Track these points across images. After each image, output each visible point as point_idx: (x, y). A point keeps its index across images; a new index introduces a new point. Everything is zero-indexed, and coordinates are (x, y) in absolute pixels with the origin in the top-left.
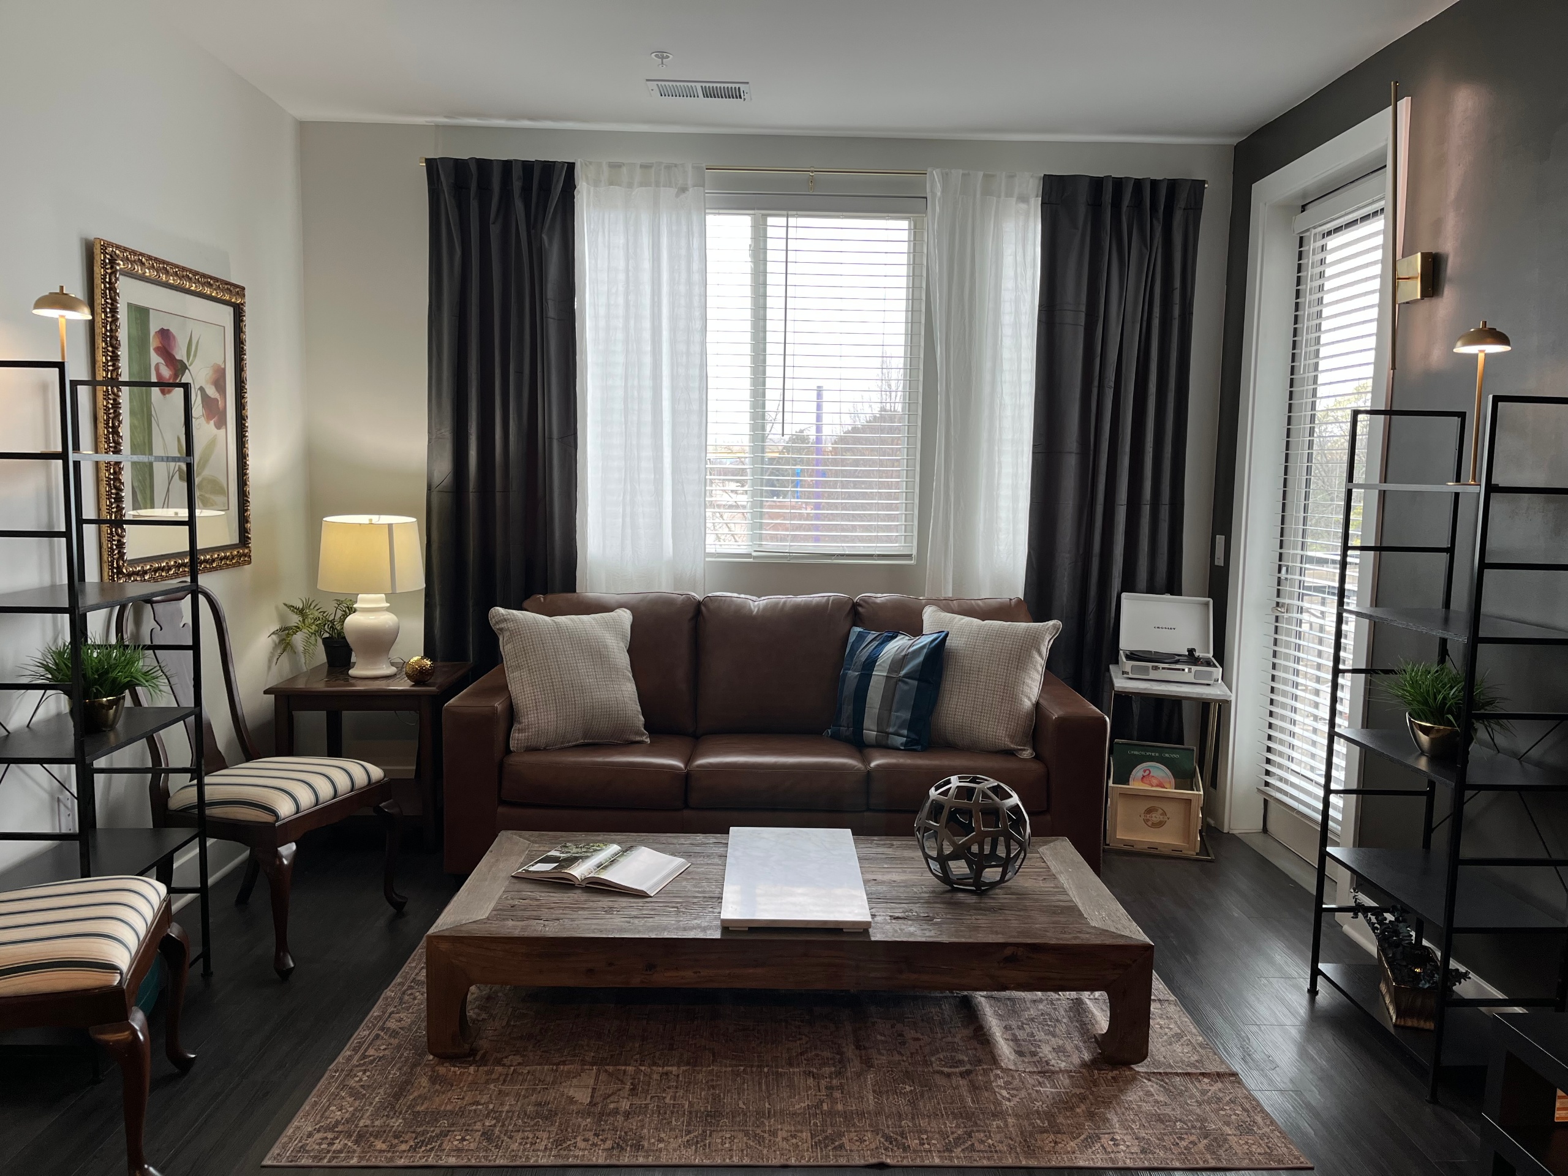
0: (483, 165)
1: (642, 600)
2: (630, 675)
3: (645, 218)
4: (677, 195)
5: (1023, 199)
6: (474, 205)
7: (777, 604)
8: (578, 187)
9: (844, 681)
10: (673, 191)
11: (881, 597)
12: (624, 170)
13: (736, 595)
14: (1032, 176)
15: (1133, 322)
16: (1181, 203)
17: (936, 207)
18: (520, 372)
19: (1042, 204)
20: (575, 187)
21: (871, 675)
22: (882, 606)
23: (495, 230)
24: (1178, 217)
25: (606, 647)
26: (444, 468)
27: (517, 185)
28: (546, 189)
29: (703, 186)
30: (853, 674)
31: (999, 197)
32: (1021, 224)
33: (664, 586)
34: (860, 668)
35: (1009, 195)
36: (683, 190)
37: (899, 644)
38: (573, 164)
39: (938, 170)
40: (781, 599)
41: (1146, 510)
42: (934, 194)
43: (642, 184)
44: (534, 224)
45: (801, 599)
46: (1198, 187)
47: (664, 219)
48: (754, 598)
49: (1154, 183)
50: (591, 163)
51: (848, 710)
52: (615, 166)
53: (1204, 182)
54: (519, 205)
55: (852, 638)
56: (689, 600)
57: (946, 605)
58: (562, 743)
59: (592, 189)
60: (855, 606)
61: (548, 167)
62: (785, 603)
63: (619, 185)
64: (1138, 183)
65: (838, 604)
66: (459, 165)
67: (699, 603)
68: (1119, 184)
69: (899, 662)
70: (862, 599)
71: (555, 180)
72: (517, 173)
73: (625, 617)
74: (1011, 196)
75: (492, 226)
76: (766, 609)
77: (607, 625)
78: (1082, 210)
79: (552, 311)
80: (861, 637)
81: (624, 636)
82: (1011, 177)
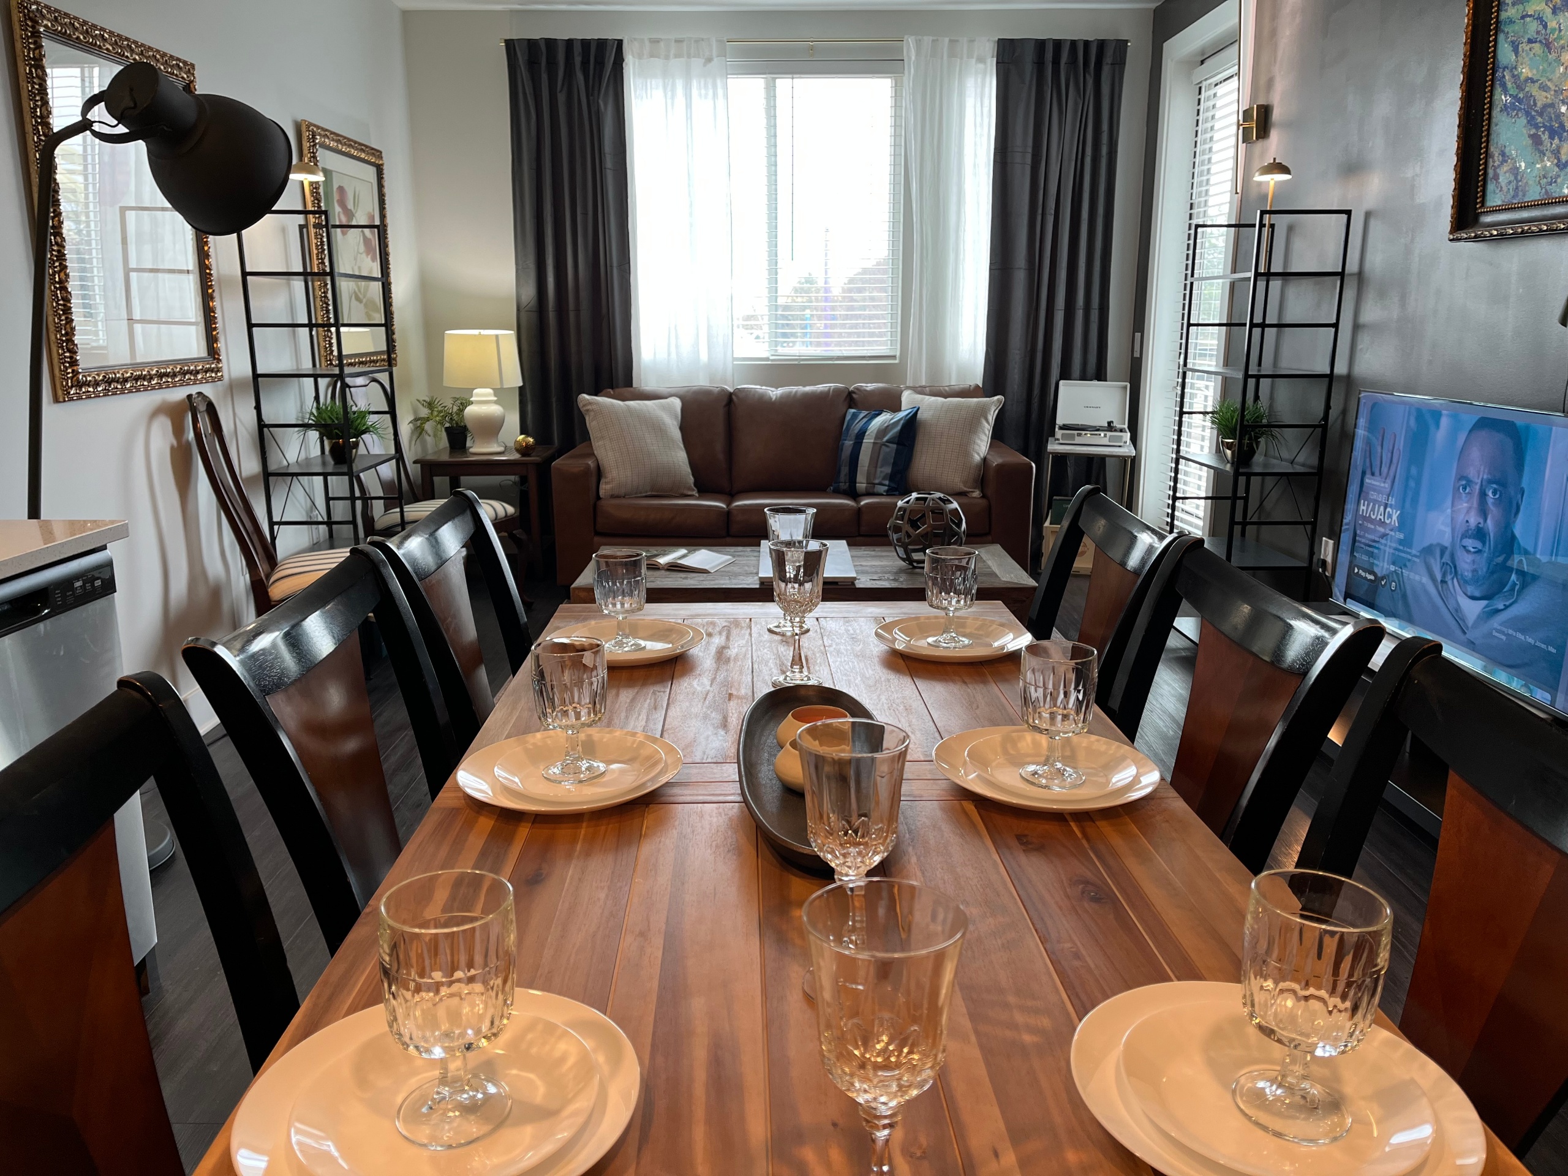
0: (551, 43)
1: (688, 392)
2: (682, 446)
3: (680, 84)
4: (705, 65)
5: (981, 60)
6: (544, 77)
7: (791, 392)
8: (626, 60)
9: (842, 450)
10: (701, 61)
11: (870, 387)
12: (662, 44)
13: (758, 387)
14: (989, 40)
15: (1070, 160)
16: (1108, 59)
17: (910, 70)
18: (585, 214)
19: (997, 63)
20: (623, 60)
21: (862, 442)
22: (872, 392)
23: (561, 98)
24: (1106, 70)
25: (664, 424)
26: (530, 292)
27: (578, 60)
28: (600, 63)
29: (725, 56)
30: (849, 444)
31: (961, 58)
32: (979, 80)
33: (702, 382)
34: (853, 438)
35: (970, 56)
36: (709, 60)
37: (883, 419)
38: (622, 40)
39: (913, 37)
40: (794, 389)
41: (1080, 314)
42: (910, 58)
43: (677, 56)
44: (592, 91)
45: (808, 389)
46: (1122, 45)
47: (695, 83)
48: (773, 389)
49: (1087, 43)
50: (635, 39)
51: (845, 470)
52: (655, 41)
53: (1127, 41)
54: (580, 76)
55: (848, 417)
56: (723, 391)
57: (919, 390)
58: (636, 493)
59: (637, 60)
60: (850, 394)
61: (602, 44)
62: (796, 392)
63: (659, 58)
64: (1073, 43)
65: (837, 391)
66: (532, 44)
67: (731, 394)
68: (1058, 44)
69: (883, 431)
70: (855, 388)
71: (607, 55)
72: (577, 49)
73: (677, 403)
74: (972, 58)
75: (559, 95)
76: (782, 397)
77: (663, 408)
78: (1029, 68)
79: (609, 163)
80: (854, 416)
81: (676, 417)
82: (972, 41)
